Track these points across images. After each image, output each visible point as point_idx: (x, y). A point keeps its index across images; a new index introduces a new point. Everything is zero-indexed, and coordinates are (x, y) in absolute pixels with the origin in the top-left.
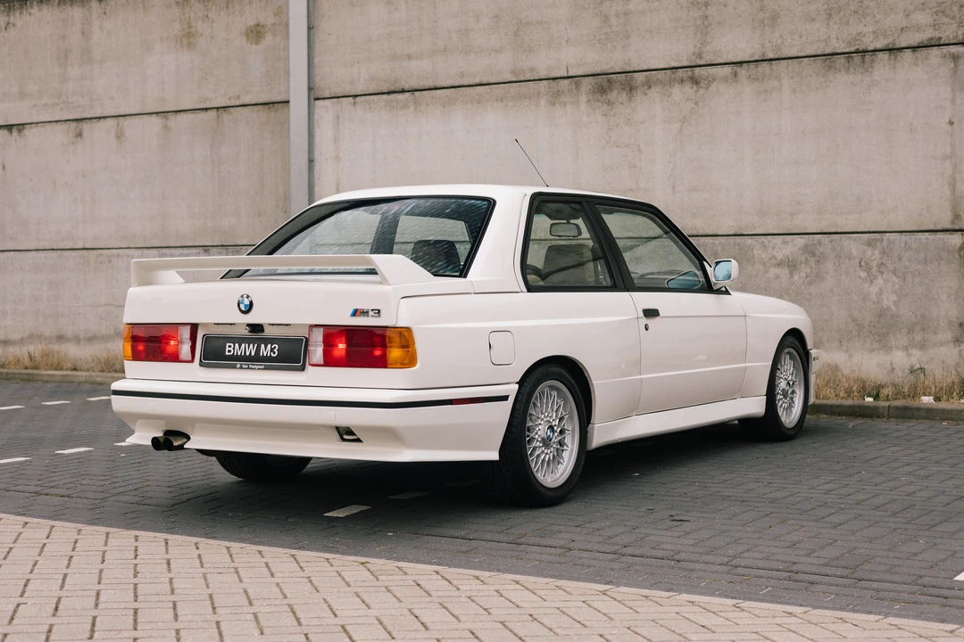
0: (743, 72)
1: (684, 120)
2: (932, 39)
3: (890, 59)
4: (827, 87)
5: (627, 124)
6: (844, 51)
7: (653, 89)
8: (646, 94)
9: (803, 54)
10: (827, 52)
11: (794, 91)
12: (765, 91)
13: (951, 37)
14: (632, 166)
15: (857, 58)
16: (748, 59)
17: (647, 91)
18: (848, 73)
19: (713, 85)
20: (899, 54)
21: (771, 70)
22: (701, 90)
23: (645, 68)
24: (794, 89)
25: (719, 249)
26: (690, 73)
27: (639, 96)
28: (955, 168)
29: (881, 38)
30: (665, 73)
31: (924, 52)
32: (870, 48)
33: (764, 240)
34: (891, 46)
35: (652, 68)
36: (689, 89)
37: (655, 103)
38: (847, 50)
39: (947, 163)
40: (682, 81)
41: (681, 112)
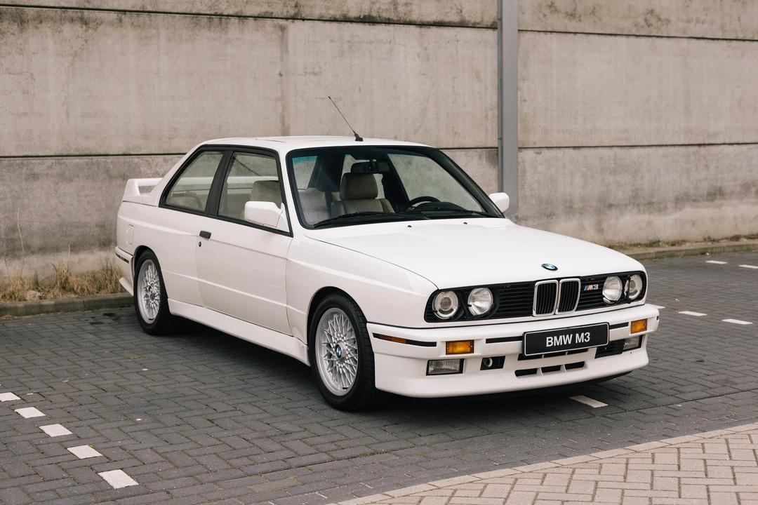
0: (126, 19)
1: (75, 55)
2: (267, 12)
3: (239, 23)
4: (195, 39)
5: (20, 54)
6: (206, 12)
7: (44, 24)
8: (37, 28)
9: (176, 11)
10: (194, 12)
11: (169, 40)
12: (146, 37)
13: (279, 13)
14: (26, 92)
15: (216, 20)
16: (130, 9)
17: (39, 26)
18: (209, 30)
19: (101, 27)
20: (245, 20)
21: (151, 20)
22: (90, 30)
23: (36, 4)
24: (170, 38)
25: (111, 167)
26: (79, 14)
27: (30, 30)
28: (284, 108)
29: (233, 6)
30: (56, 12)
31: (261, 22)
32: (225, 13)
33: (149, 159)
34: (239, 14)
35: (42, 5)
36: (78, 27)
37: (47, 37)
38: (208, 13)
39: (279, 103)
40: (72, 20)
41: (72, 47)
